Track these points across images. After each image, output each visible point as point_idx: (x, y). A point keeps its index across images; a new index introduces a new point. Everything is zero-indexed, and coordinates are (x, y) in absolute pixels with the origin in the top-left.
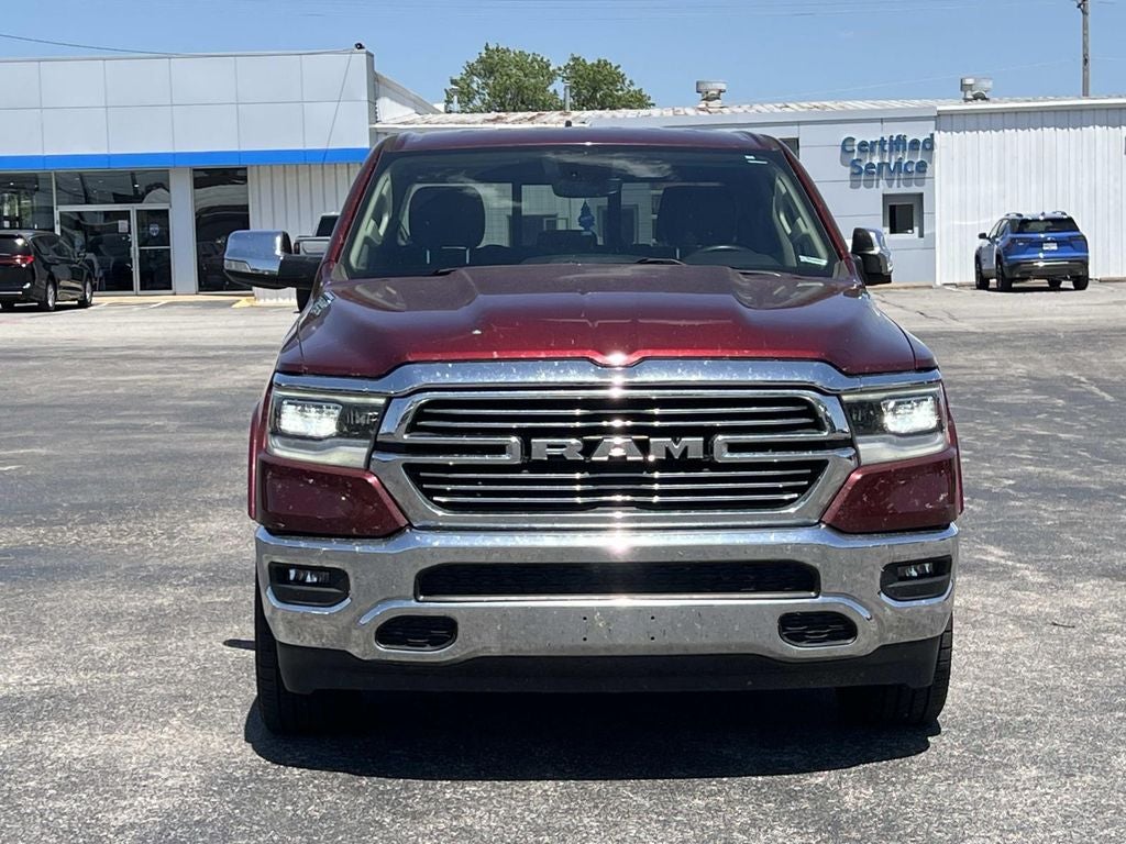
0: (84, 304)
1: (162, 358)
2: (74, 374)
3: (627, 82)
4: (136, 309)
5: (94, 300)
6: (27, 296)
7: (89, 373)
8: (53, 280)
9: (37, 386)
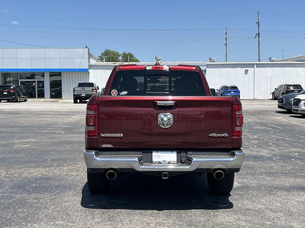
0: (25, 101)
1: (51, 114)
2: (31, 118)
3: (135, 58)
4: (37, 102)
5: (28, 100)
6: (14, 99)
7: (35, 118)
8: (19, 96)
9: (24, 121)
